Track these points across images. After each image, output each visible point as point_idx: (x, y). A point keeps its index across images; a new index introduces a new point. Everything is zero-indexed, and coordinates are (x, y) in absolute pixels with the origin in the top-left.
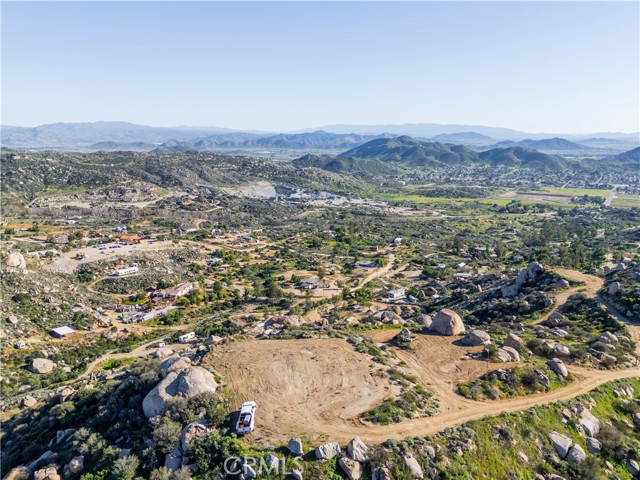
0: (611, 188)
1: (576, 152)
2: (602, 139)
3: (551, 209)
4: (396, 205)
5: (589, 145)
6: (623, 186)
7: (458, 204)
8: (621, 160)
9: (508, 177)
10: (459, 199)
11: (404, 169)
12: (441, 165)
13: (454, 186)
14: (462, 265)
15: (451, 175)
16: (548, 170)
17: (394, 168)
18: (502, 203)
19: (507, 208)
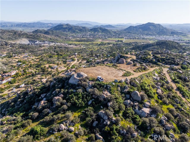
0: (124, 38)
1: (114, 29)
2: (120, 25)
3: (111, 44)
4: (70, 44)
5: (117, 27)
6: (126, 37)
7: (88, 44)
8: (125, 31)
9: (98, 36)
10: (87, 42)
11: (69, 34)
12: (80, 33)
13: (85, 39)
14: (96, 58)
15: (83, 36)
16: (108, 34)
17: (66, 34)
18: (99, 43)
19: (101, 44)
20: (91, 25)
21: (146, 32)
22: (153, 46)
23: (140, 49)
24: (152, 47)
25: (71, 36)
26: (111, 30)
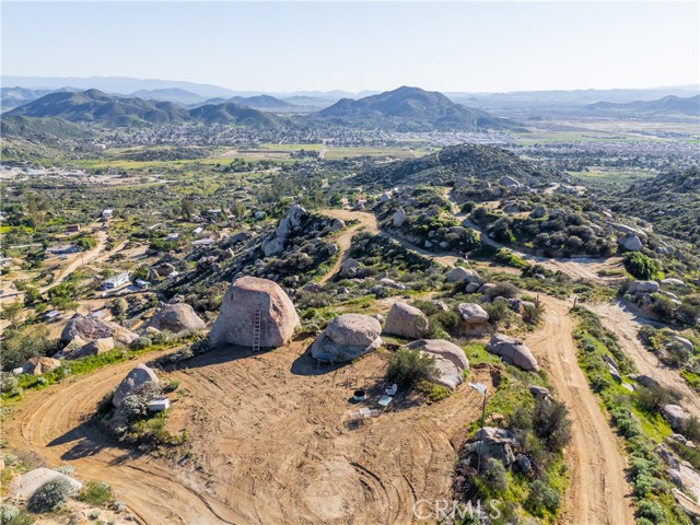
0: (321, 142)
1: (284, 110)
2: (304, 97)
3: (275, 165)
4: (98, 172)
5: (294, 103)
6: (331, 140)
7: (177, 167)
9: (225, 136)
10: (177, 161)
11: (100, 131)
12: (147, 125)
13: (168, 148)
14: (199, 230)
15: (162, 137)
16: (263, 127)
17: (87, 130)
18: (225, 163)
19: (232, 168)
20: (195, 95)
21: (397, 121)
22: (430, 167)
23: (385, 182)
24: (429, 172)
25: (109, 138)
26: (274, 115)
